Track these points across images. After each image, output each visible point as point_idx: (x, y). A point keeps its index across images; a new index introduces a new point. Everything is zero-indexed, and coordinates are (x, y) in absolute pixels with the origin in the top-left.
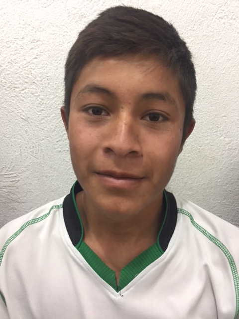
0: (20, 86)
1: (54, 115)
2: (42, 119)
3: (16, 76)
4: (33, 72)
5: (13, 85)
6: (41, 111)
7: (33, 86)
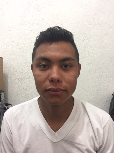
0: (23, 79)
1: (33, 87)
2: (30, 88)
3: (22, 76)
4: (27, 75)
5: (21, 79)
6: (29, 86)
7: (27, 79)
